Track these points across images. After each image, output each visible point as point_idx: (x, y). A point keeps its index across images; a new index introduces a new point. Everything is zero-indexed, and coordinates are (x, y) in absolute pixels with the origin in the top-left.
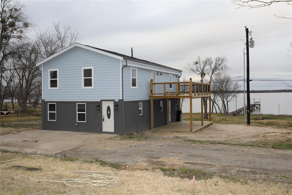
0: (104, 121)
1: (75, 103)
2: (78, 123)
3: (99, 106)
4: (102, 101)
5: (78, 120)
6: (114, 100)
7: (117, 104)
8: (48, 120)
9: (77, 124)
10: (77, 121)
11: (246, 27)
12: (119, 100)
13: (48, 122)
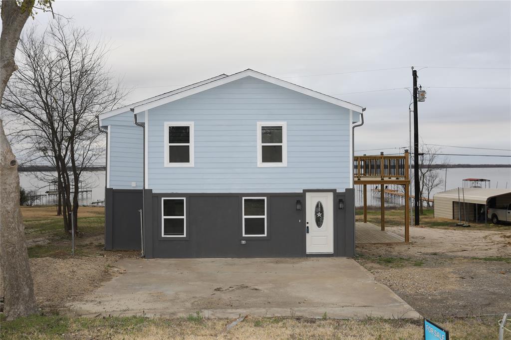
0: (308, 232)
1: (238, 196)
2: (245, 239)
3: (298, 202)
4: (305, 191)
5: (246, 234)
6: (334, 191)
7: (341, 198)
8: (163, 236)
9: (243, 242)
10: (244, 235)
11: (413, 68)
12: (346, 189)
13: (160, 241)
